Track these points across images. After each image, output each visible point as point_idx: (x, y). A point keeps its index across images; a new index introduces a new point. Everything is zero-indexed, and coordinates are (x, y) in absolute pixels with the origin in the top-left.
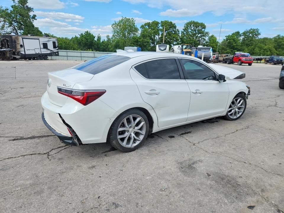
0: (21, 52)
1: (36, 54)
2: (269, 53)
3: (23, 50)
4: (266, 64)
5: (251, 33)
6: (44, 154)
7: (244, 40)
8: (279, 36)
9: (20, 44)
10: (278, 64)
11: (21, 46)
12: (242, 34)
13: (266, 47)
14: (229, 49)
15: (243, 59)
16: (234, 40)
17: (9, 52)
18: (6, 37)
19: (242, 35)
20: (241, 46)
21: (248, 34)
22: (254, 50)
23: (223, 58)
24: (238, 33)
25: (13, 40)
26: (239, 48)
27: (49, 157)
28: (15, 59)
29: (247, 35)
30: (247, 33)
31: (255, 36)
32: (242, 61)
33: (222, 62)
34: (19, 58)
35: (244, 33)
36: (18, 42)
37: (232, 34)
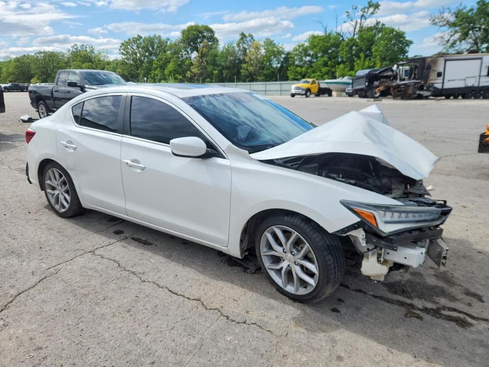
0: (435, 85)
1: (467, 88)
3: (441, 81)
9: (438, 72)
11: (439, 75)
17: (413, 85)
18: (414, 62)
25: (426, 64)
28: (420, 97)
34: (430, 96)
36: (435, 67)
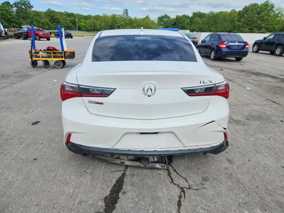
2: (47, 27)
4: (57, 38)
5: (24, 4)
7: (17, 12)
8: (49, 9)
10: (68, 37)
12: (13, 4)
13: (42, 21)
14: (5, 22)
15: (40, 33)
16: (8, 12)
19: (13, 6)
20: (18, 19)
21: (20, 5)
22: (32, 23)
23: (13, 33)
24: (8, 3)
26: (17, 21)
29: (19, 7)
30: (18, 4)
31: (28, 8)
32: (40, 35)
33: (13, 37)
35: (16, 4)
37: (2, 4)
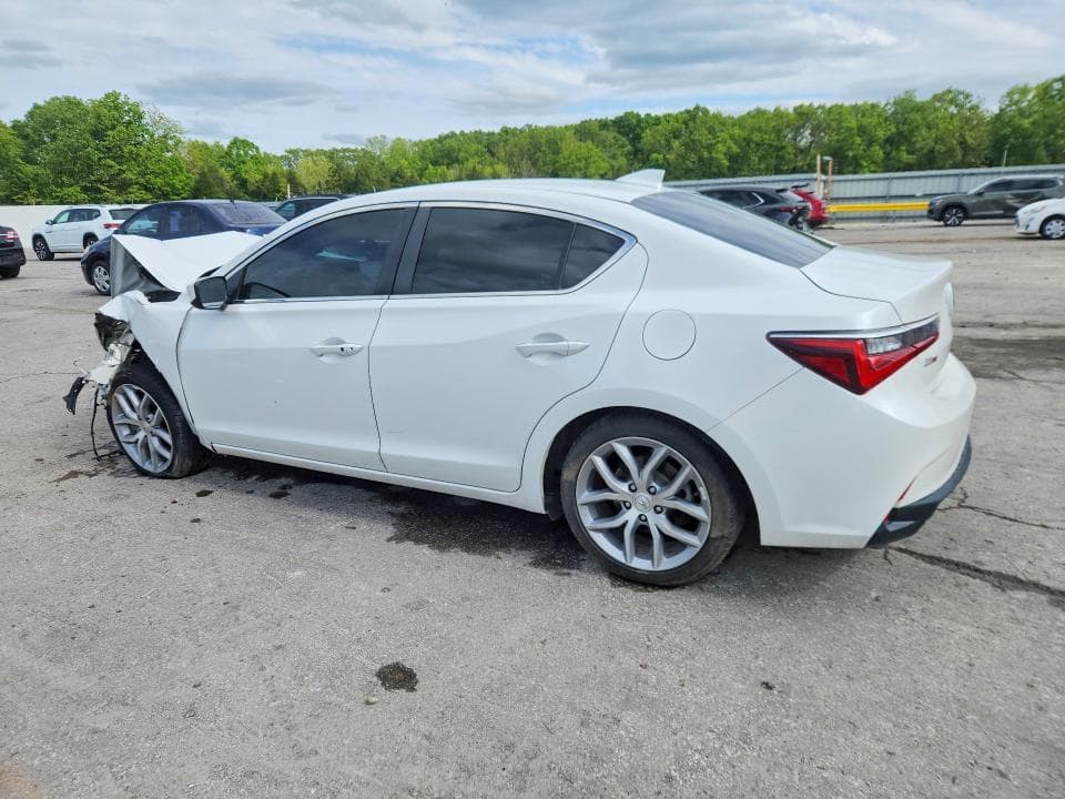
6: (972, 508)
27: (962, 497)
